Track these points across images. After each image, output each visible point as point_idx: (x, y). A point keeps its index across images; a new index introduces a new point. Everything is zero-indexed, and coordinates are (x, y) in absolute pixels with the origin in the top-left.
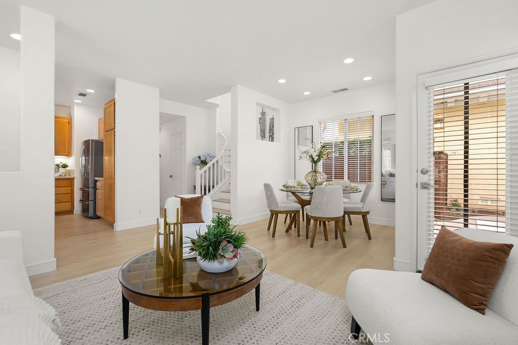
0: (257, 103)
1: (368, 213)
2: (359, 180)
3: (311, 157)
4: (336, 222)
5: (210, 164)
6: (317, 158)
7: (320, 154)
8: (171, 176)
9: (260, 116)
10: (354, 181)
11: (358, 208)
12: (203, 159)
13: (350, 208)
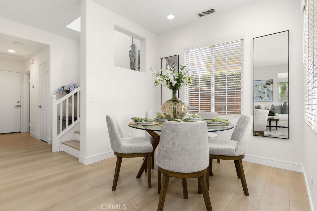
0: (115, 26)
1: (243, 156)
2: (227, 111)
3: (168, 81)
4: (200, 179)
5: (72, 94)
6: (175, 82)
7: (179, 78)
8: (40, 107)
9: (130, 49)
10: (221, 112)
11: (230, 150)
12: (66, 88)
13: (218, 150)
